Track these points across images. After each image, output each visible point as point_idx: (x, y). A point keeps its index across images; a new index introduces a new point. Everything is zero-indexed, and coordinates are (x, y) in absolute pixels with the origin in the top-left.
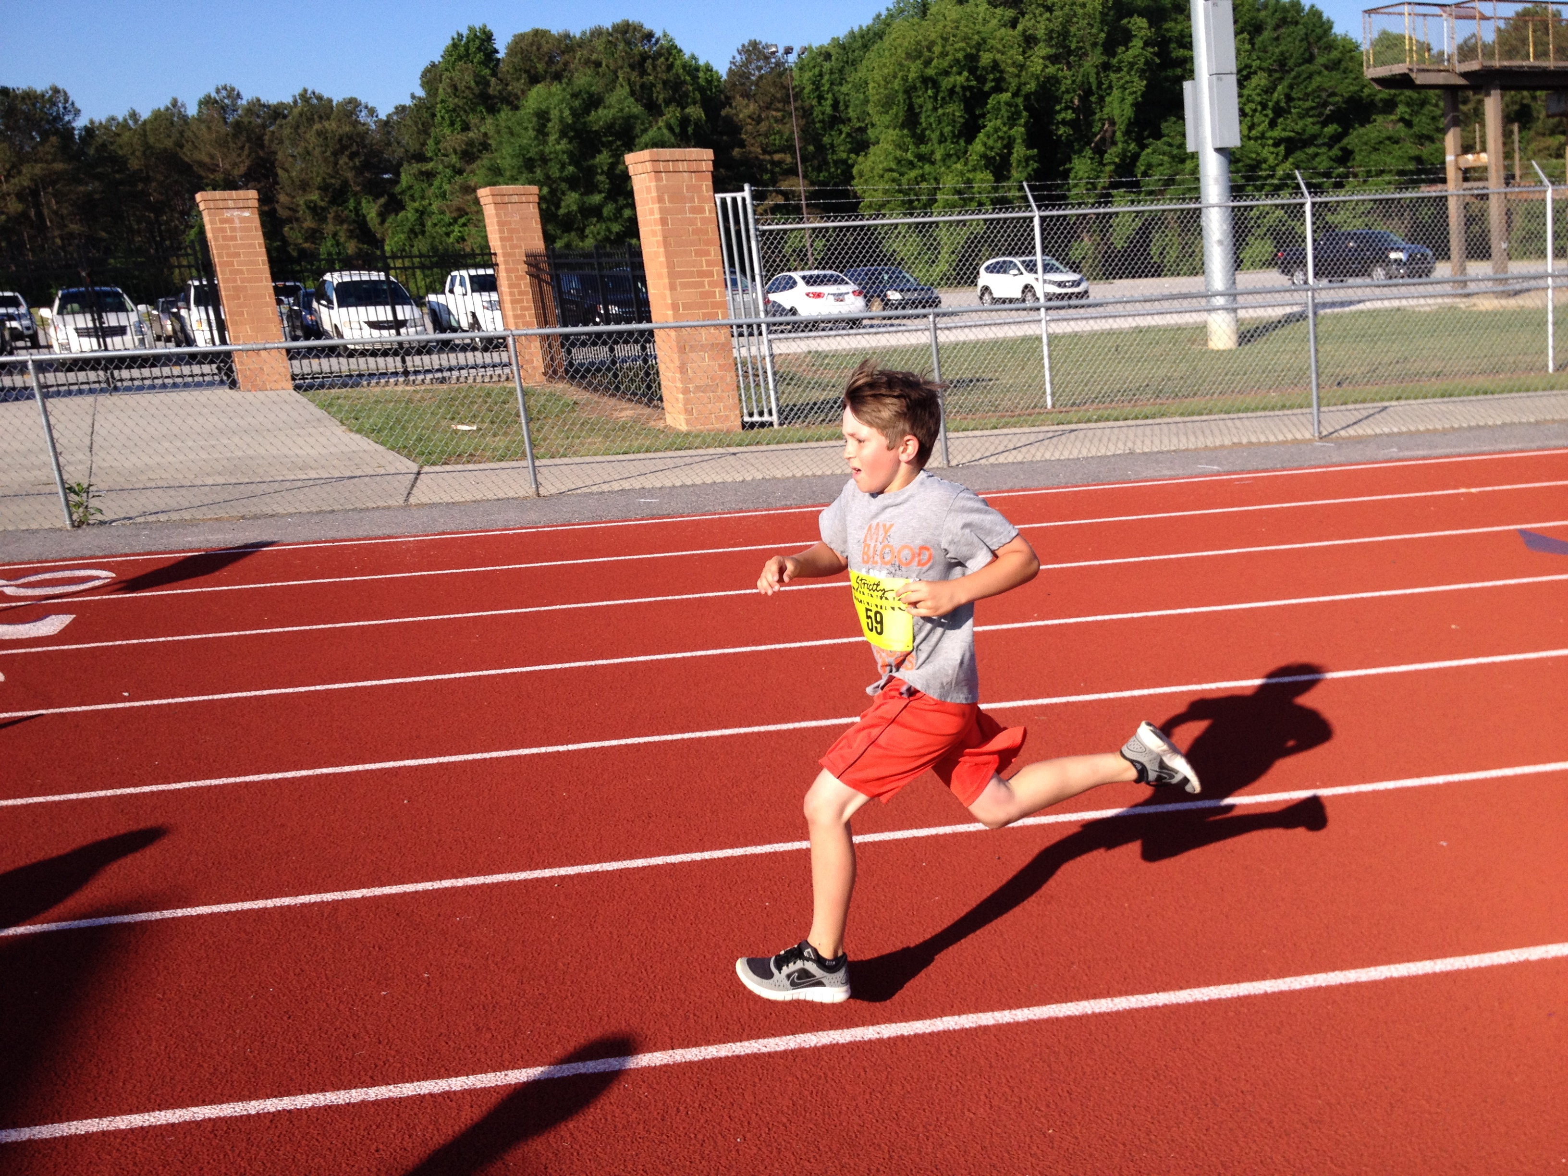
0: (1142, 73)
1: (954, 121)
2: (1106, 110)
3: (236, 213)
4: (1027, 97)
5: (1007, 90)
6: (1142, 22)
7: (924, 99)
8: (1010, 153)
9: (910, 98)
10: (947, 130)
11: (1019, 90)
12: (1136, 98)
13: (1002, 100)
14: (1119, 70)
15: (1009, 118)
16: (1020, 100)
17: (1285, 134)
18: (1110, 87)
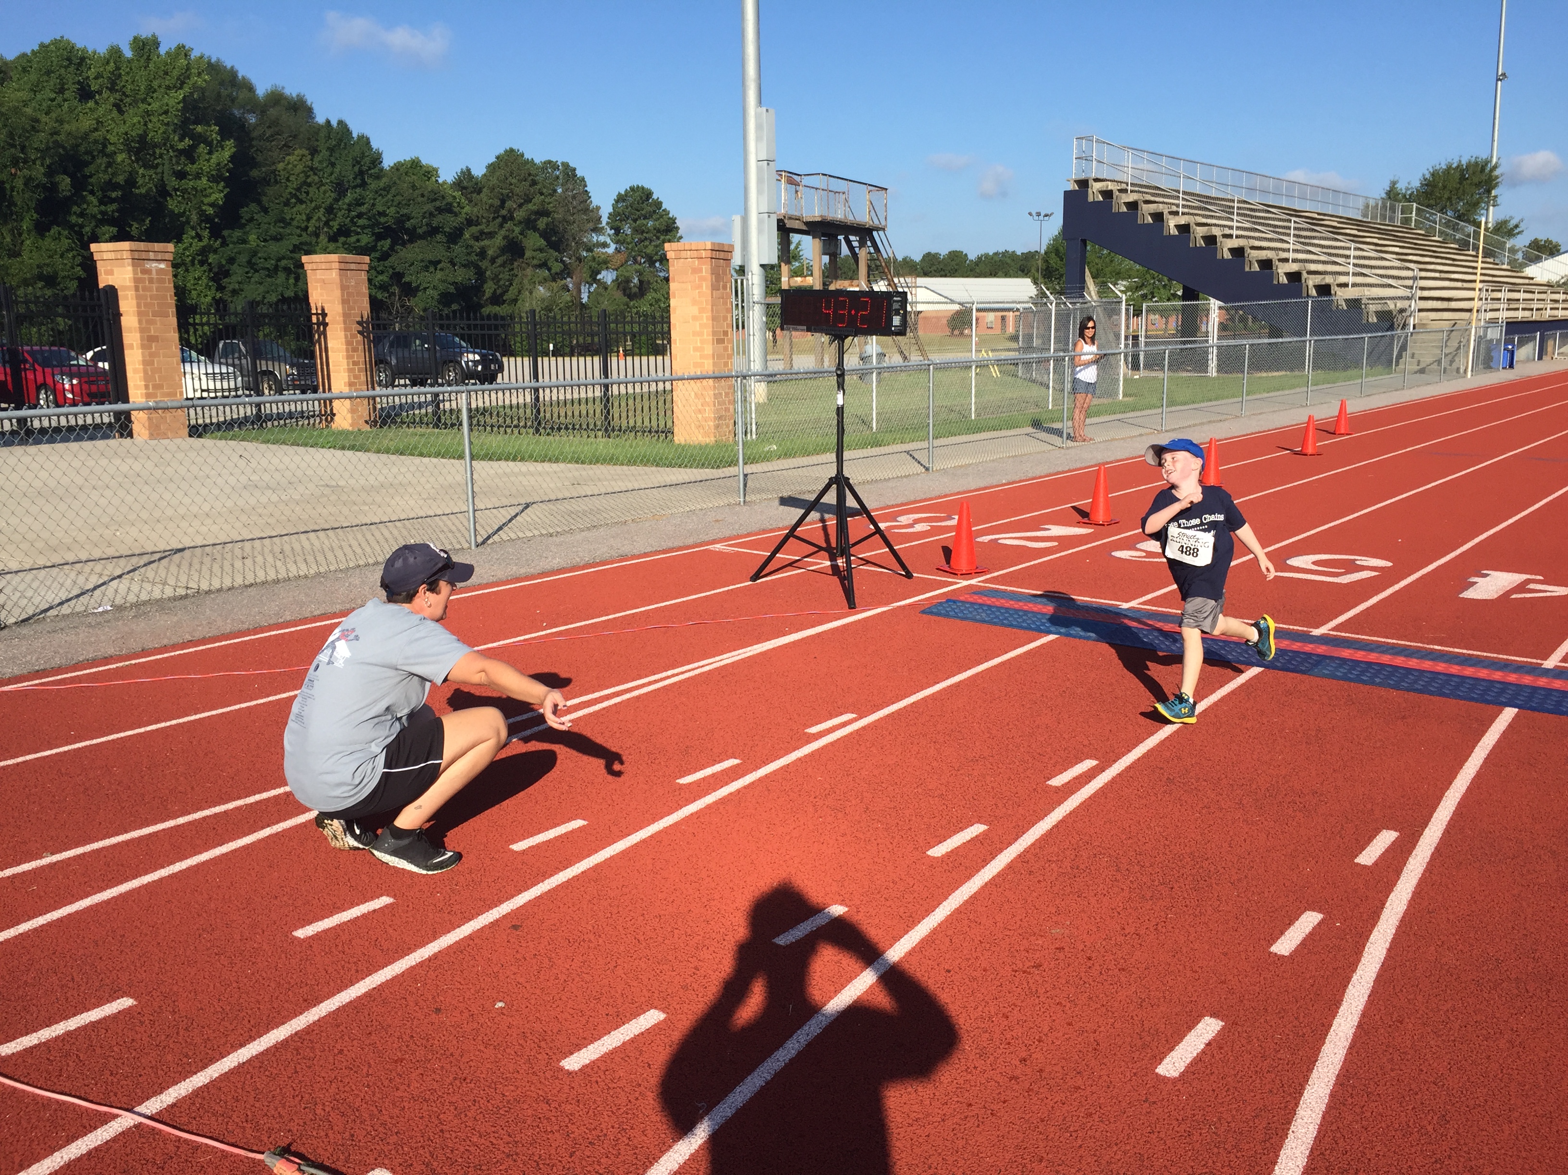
3: (154, 265)
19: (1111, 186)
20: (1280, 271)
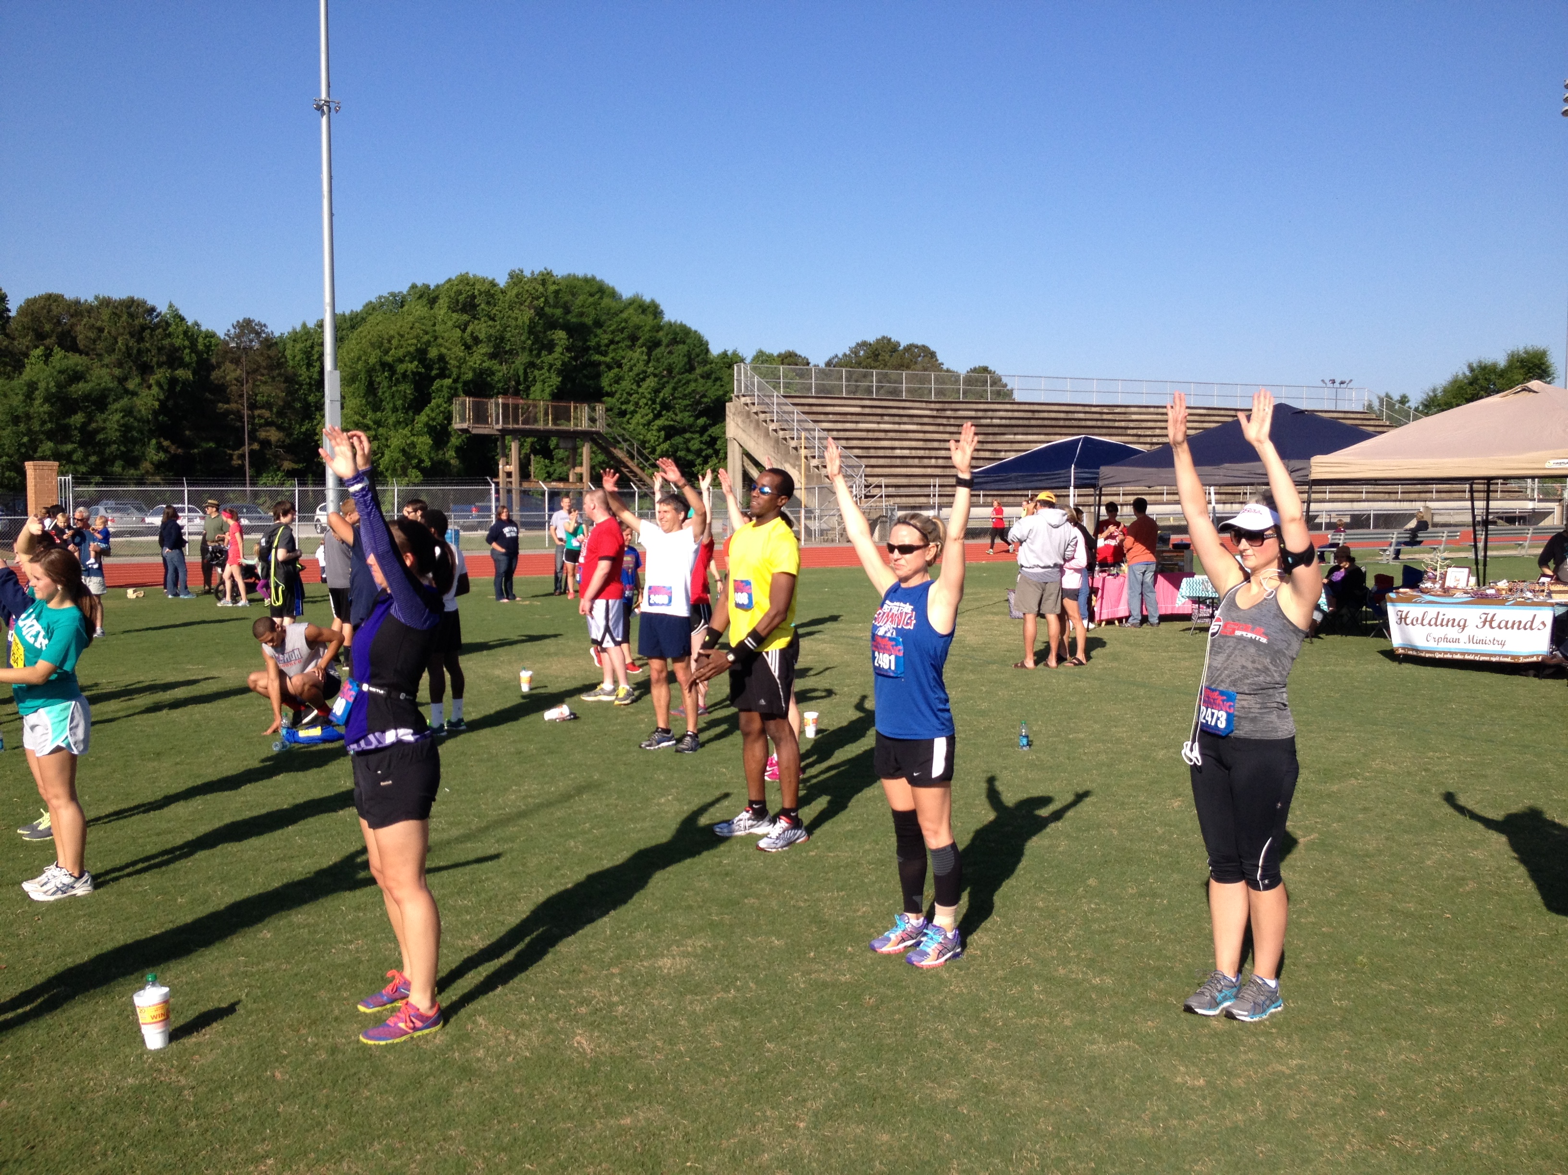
0: (559, 373)
1: (405, 397)
4: (466, 383)
5: (449, 377)
6: (563, 335)
7: (381, 379)
8: (450, 423)
9: (371, 377)
10: (399, 403)
11: (458, 377)
14: (542, 368)
16: (460, 385)
17: (667, 423)
18: (535, 380)
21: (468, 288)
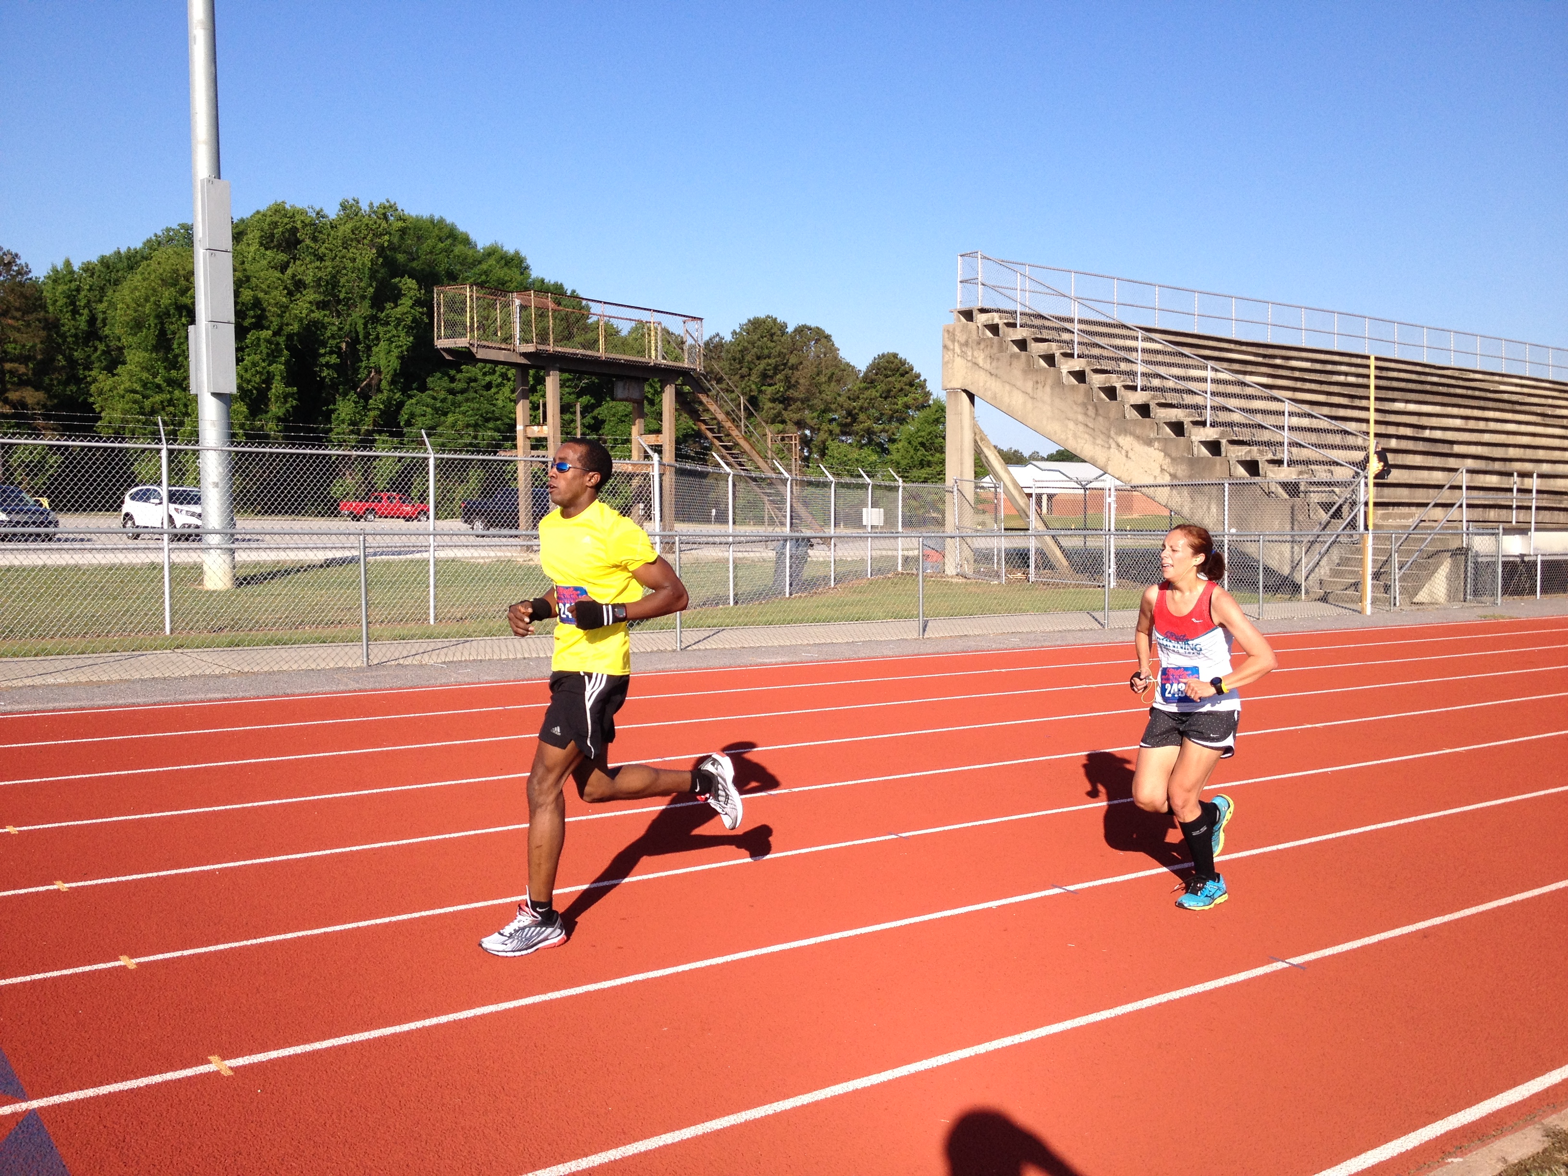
0: (409, 330)
2: (373, 359)
4: (290, 337)
5: (268, 328)
6: (411, 283)
8: (269, 388)
9: (162, 324)
11: (280, 329)
12: (402, 352)
13: (262, 337)
14: (387, 324)
15: (268, 355)
16: (281, 340)
18: (377, 339)
19: (996, 318)
20: (1193, 438)
21: (286, 220)
